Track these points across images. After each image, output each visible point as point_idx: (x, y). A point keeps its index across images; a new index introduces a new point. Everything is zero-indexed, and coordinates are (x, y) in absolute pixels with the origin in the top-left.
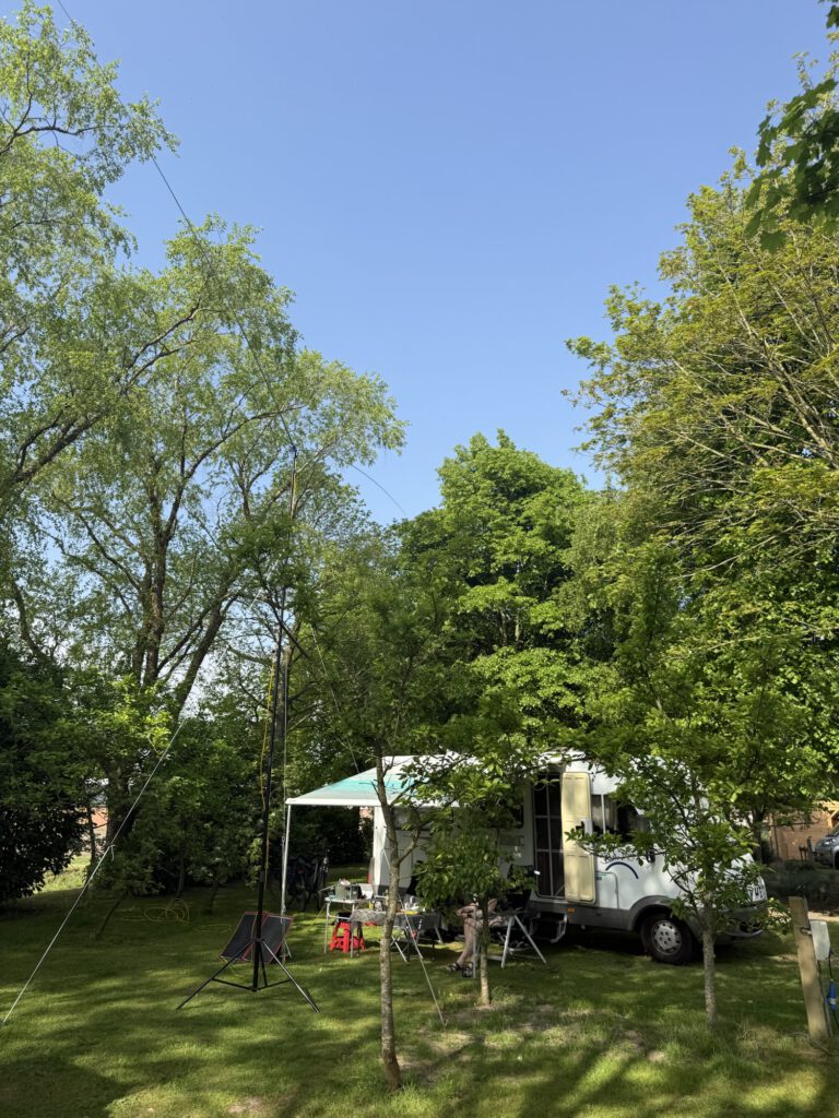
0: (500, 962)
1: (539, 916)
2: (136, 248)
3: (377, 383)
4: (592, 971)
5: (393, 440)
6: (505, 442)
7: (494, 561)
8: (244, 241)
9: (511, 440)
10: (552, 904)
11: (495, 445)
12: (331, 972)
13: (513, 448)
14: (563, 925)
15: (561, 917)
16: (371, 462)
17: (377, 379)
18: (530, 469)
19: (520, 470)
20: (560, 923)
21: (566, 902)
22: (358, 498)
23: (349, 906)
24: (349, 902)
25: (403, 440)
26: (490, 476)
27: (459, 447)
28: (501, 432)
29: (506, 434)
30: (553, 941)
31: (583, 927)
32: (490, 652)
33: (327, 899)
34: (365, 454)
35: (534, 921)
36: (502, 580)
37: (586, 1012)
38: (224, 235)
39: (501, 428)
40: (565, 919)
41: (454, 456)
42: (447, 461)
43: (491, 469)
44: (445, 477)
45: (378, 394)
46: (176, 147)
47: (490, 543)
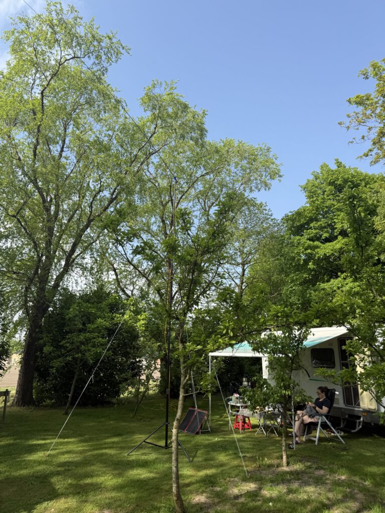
0: (315, 441)
1: (347, 417)
2: (126, 105)
3: (266, 148)
4: (371, 451)
5: (275, 174)
6: (339, 164)
7: (336, 228)
8: (172, 88)
9: (343, 164)
10: (354, 410)
11: (334, 167)
12: (224, 441)
13: (345, 167)
14: (360, 422)
15: (359, 418)
16: (269, 188)
17: (265, 146)
18: (353, 176)
19: (348, 178)
20: (358, 421)
21: (361, 410)
22: (267, 208)
23: (238, 407)
24: (238, 405)
25: (281, 174)
26: (330, 184)
27: (314, 172)
28: (337, 160)
29: (340, 161)
30: (353, 431)
31: (373, 424)
32: (337, 277)
33: (229, 403)
34: (266, 185)
35: (343, 419)
36: (340, 237)
37: (343, 477)
38: (162, 89)
39: (336, 158)
40: (362, 419)
41: (312, 178)
42: (308, 181)
43: (331, 180)
44: (304, 188)
45: (267, 154)
46: (130, 52)
47: (333, 219)
